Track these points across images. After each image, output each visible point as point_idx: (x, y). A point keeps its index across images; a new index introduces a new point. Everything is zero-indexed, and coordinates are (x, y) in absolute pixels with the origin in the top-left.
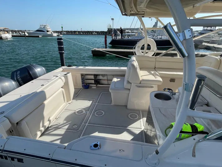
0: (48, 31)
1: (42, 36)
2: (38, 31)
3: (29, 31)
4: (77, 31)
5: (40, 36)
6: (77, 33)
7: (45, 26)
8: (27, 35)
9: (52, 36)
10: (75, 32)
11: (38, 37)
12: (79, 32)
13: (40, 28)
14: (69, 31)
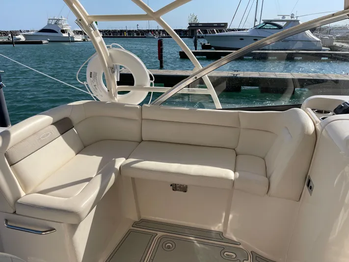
0: (63, 31)
1: (49, 41)
2: (43, 31)
3: (28, 31)
4: (125, 31)
5: (44, 42)
6: (126, 34)
7: (58, 20)
8: (23, 39)
9: (69, 41)
10: (122, 32)
11: (41, 43)
12: (130, 32)
13: (49, 24)
14: (109, 31)
